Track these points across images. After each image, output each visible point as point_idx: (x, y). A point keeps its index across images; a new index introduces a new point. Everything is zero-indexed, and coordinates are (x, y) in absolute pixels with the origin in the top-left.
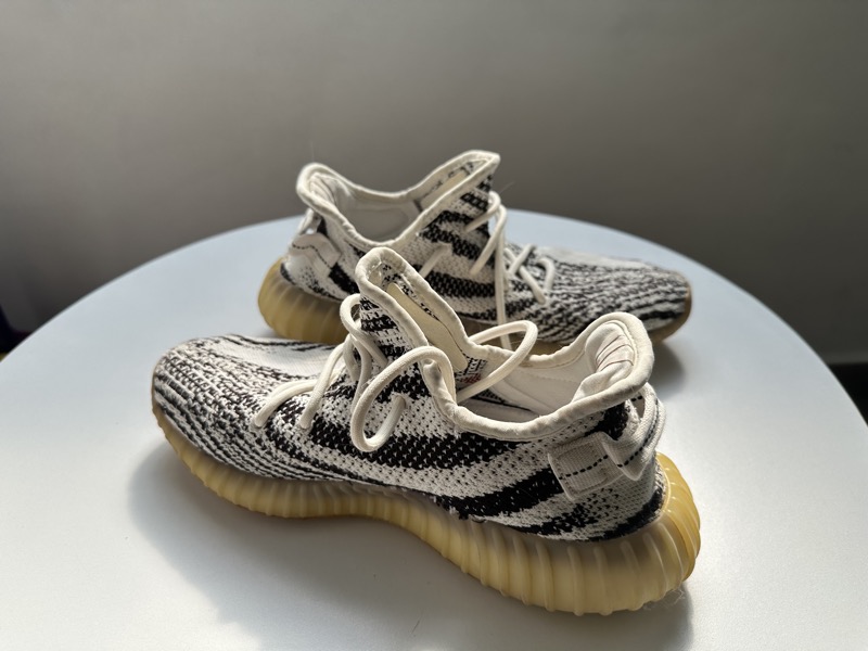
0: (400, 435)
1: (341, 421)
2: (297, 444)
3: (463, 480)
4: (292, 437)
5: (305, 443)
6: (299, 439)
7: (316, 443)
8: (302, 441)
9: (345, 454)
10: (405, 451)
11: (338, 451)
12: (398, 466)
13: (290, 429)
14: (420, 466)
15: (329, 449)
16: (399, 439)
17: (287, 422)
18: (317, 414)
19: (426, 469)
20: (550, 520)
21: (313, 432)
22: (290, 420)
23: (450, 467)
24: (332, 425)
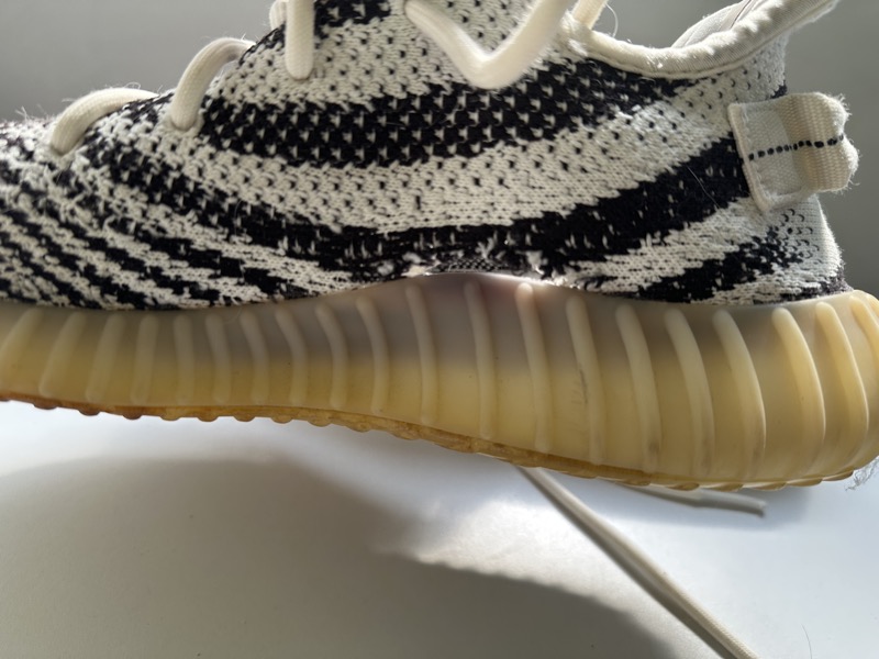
0: (425, 90)
1: (269, 94)
2: (170, 159)
3: (575, 161)
4: (154, 147)
5: (192, 152)
6: (173, 148)
7: (220, 147)
8: (183, 150)
9: (296, 164)
10: (440, 120)
11: (280, 160)
12: (425, 161)
13: (148, 131)
14: (476, 148)
15: (256, 159)
16: (424, 98)
17: (136, 121)
18: (207, 98)
19: (488, 151)
20: (735, 248)
21: (207, 128)
22: (143, 117)
23: (549, 135)
24: (249, 108)
